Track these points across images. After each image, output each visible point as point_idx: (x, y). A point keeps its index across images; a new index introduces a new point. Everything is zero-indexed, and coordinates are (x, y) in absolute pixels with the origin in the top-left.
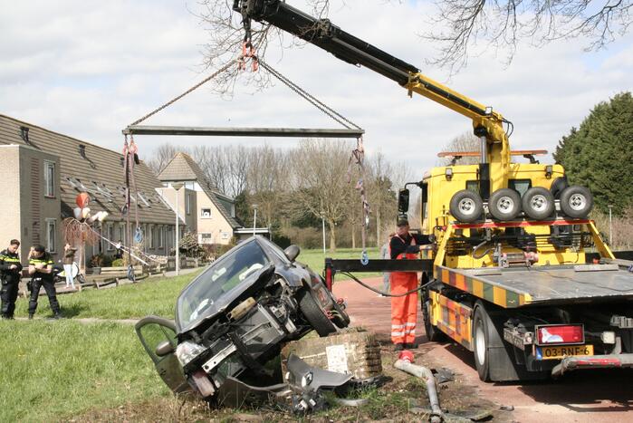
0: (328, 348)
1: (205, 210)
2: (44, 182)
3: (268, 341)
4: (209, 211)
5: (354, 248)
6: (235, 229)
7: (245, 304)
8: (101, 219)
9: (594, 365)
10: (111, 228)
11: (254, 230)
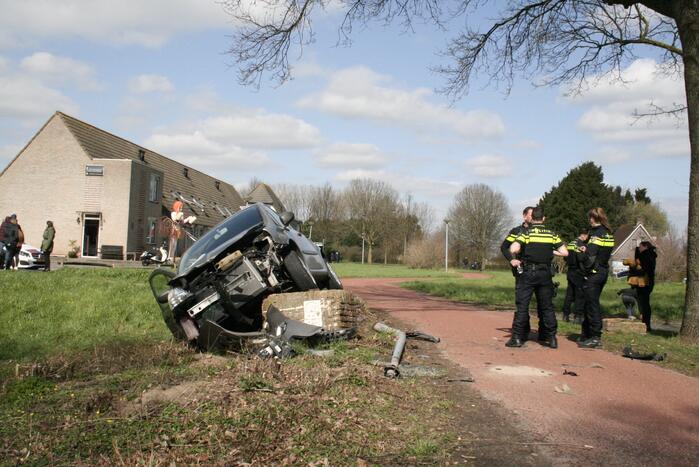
0: (305, 303)
2: (150, 191)
3: (249, 292)
7: (232, 257)
8: (190, 222)
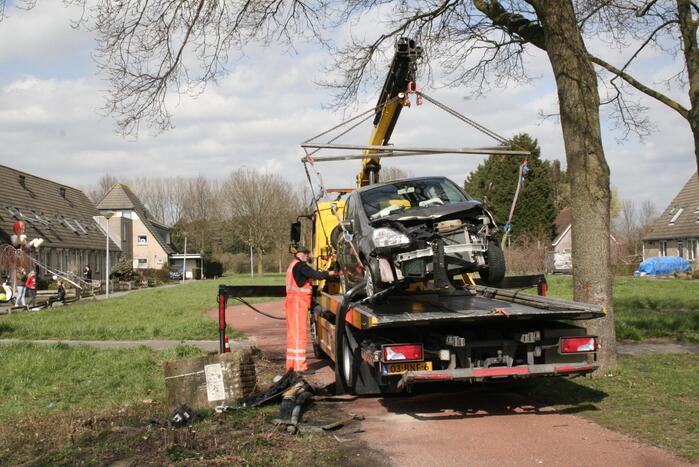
0: (206, 367)
1: (142, 237)
4: (145, 238)
5: (280, 273)
6: (169, 255)
8: (36, 246)
9: (429, 379)
10: (48, 254)
11: (185, 256)
